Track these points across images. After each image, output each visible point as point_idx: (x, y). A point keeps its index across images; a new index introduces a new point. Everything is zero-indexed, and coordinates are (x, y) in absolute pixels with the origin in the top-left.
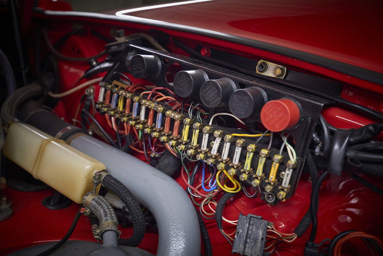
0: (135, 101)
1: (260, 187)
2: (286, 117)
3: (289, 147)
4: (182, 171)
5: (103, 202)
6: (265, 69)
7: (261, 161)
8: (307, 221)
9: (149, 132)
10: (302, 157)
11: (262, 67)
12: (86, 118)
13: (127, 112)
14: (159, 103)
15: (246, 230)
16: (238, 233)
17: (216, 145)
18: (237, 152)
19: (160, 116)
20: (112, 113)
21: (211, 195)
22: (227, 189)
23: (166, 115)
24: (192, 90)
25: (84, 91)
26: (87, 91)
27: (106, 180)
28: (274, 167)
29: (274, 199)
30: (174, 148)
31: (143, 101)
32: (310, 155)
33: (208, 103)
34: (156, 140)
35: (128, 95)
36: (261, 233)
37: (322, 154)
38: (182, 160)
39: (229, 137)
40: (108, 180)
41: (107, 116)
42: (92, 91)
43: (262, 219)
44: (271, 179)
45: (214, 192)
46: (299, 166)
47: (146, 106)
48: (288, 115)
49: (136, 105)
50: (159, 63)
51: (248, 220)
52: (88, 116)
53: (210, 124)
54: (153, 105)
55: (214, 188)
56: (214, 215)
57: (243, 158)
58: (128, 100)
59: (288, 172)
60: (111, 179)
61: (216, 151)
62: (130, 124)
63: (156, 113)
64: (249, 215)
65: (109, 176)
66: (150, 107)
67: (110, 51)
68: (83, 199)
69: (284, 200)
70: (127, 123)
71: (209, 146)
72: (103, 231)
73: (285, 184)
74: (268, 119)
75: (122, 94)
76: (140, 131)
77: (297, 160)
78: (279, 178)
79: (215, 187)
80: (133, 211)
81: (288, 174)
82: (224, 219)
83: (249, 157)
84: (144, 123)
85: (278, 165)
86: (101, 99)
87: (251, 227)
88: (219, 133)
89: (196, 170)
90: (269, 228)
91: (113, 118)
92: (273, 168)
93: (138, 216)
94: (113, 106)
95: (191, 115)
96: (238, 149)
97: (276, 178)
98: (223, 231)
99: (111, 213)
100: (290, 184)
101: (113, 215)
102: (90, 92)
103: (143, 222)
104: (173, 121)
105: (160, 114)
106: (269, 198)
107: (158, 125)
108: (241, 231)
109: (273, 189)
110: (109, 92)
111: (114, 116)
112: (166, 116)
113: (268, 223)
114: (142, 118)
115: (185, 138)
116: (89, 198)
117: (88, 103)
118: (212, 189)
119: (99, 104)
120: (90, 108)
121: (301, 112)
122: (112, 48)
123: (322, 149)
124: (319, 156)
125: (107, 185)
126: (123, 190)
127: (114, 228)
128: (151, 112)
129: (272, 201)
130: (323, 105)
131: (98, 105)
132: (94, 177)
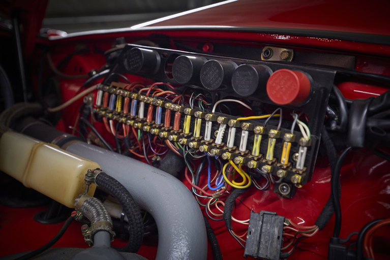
0: (134, 99)
1: (272, 175)
2: (295, 86)
3: (302, 125)
4: (186, 172)
5: (96, 202)
6: (270, 55)
7: (271, 143)
8: (329, 210)
9: (148, 130)
10: (317, 134)
11: (268, 54)
12: (85, 127)
13: (125, 112)
14: (158, 98)
15: (259, 228)
16: (250, 232)
17: (220, 133)
18: (244, 137)
19: (159, 110)
20: (110, 115)
21: (217, 193)
22: (235, 185)
23: (166, 107)
24: (192, 74)
25: (83, 100)
26: (86, 99)
27: (100, 178)
28: (286, 147)
29: (289, 191)
30: (175, 143)
31: (142, 97)
32: (326, 133)
33: (209, 85)
34: (156, 137)
35: (126, 93)
36: (276, 230)
37: (339, 127)
38: (185, 157)
39: (233, 122)
40: (102, 177)
41: (105, 120)
42: (90, 99)
43: (276, 215)
44: (284, 162)
45: (221, 189)
46: (314, 144)
47: (145, 101)
48: (297, 83)
49: (134, 102)
50: (158, 58)
51: (262, 217)
52: (86, 125)
53: (213, 111)
54: (151, 99)
55: (221, 185)
56: (221, 216)
57: (250, 143)
58: (126, 99)
59: (302, 151)
60: (105, 176)
61: (221, 140)
62: (128, 124)
63: (155, 107)
64: (262, 212)
65: (103, 174)
66: (149, 102)
67: (110, 57)
68: (74, 202)
69: (300, 186)
70: (125, 124)
71: (213, 137)
72: (94, 231)
73: (300, 165)
74: (275, 92)
75: (120, 93)
76: (139, 131)
77: (311, 137)
78: (292, 161)
79: (223, 184)
80: (130, 210)
81: (302, 154)
82: (234, 219)
83: (257, 140)
84: (143, 122)
85: (289, 144)
86: (99, 103)
87: (264, 225)
88: (223, 118)
89: (201, 168)
90: (285, 225)
91: (111, 122)
92: (284, 149)
93: (134, 216)
94: (111, 108)
95: (192, 105)
96: (244, 133)
97: (289, 161)
98: (232, 232)
99: (104, 213)
100: (305, 166)
101: (106, 215)
102: (89, 100)
103: (140, 223)
104: (173, 113)
105: (160, 108)
106: (283, 189)
107: (158, 121)
108: (253, 230)
109: (286, 174)
110: (106, 94)
111: (111, 119)
112: (166, 109)
113: (284, 219)
114: (141, 116)
115: (187, 130)
116: (82, 200)
117: (86, 112)
118: (219, 187)
119: (96, 108)
120: (89, 117)
121: (311, 84)
122: (112, 54)
123: (338, 123)
124: (336, 131)
125: (101, 183)
126: (118, 187)
127: (107, 228)
128: (150, 108)
129: (287, 193)
130: (335, 72)
131: (95, 110)
132: (86, 175)
